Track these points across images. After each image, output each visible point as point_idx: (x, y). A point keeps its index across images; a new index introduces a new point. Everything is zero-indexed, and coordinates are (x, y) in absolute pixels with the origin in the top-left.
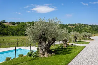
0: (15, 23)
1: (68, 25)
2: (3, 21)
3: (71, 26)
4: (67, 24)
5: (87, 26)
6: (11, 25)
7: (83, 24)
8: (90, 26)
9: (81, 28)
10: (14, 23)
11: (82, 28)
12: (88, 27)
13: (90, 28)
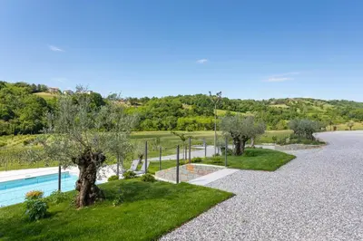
0: (139, 101)
1: (269, 103)
2: (112, 96)
3: (276, 104)
4: (267, 99)
5: (319, 103)
6: (127, 105)
7: (308, 100)
8: (328, 103)
9: (302, 110)
10: (136, 99)
11: (305, 109)
12: (322, 107)
13: (328, 109)
